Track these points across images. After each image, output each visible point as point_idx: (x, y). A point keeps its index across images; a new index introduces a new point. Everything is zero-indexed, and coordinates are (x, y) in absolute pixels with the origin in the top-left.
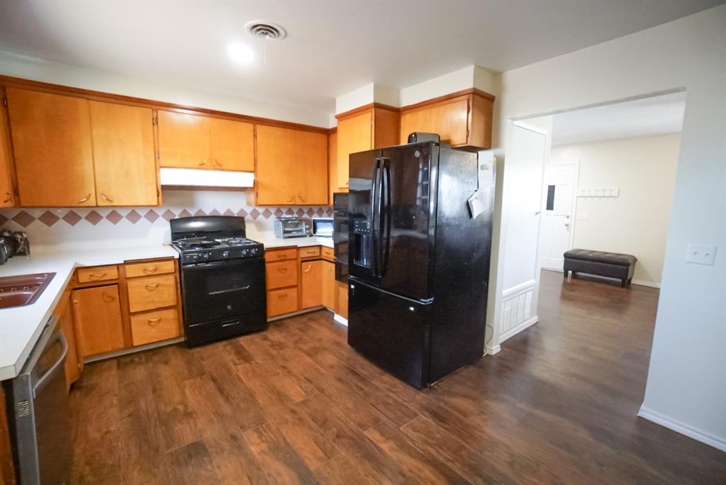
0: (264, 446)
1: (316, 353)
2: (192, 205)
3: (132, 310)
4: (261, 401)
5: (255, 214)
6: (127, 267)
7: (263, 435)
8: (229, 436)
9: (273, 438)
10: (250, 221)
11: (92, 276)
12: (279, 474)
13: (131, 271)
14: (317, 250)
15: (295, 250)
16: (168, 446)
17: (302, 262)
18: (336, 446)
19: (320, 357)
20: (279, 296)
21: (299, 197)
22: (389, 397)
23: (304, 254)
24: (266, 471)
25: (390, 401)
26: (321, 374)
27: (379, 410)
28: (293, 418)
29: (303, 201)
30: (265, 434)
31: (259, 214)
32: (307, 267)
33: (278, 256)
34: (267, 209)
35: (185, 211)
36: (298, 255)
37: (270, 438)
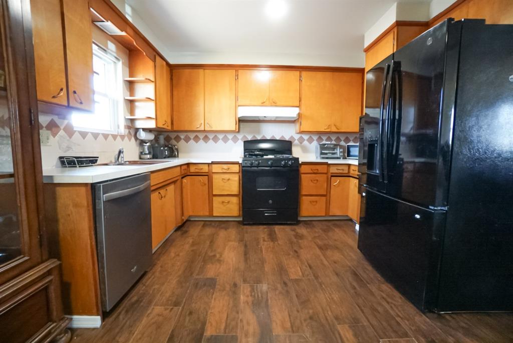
0: (250, 299)
1: (327, 249)
2: (259, 132)
3: (214, 193)
4: (267, 268)
5: (301, 140)
6: (213, 165)
7: (254, 291)
8: (233, 283)
9: (260, 296)
10: (297, 145)
11: (196, 169)
12: (248, 324)
13: (215, 168)
14: (346, 168)
15: (326, 166)
16: (198, 274)
17: (332, 176)
18: (305, 324)
19: (329, 253)
20: (310, 202)
21: (335, 125)
22: (380, 304)
23: (333, 170)
24: (241, 316)
25: (380, 309)
26: (323, 264)
27: (363, 312)
28: (282, 288)
29: (338, 129)
30: (256, 292)
31: (305, 140)
32: (336, 182)
33: (312, 170)
34: (311, 137)
35: (254, 136)
36: (328, 170)
37: (258, 296)
